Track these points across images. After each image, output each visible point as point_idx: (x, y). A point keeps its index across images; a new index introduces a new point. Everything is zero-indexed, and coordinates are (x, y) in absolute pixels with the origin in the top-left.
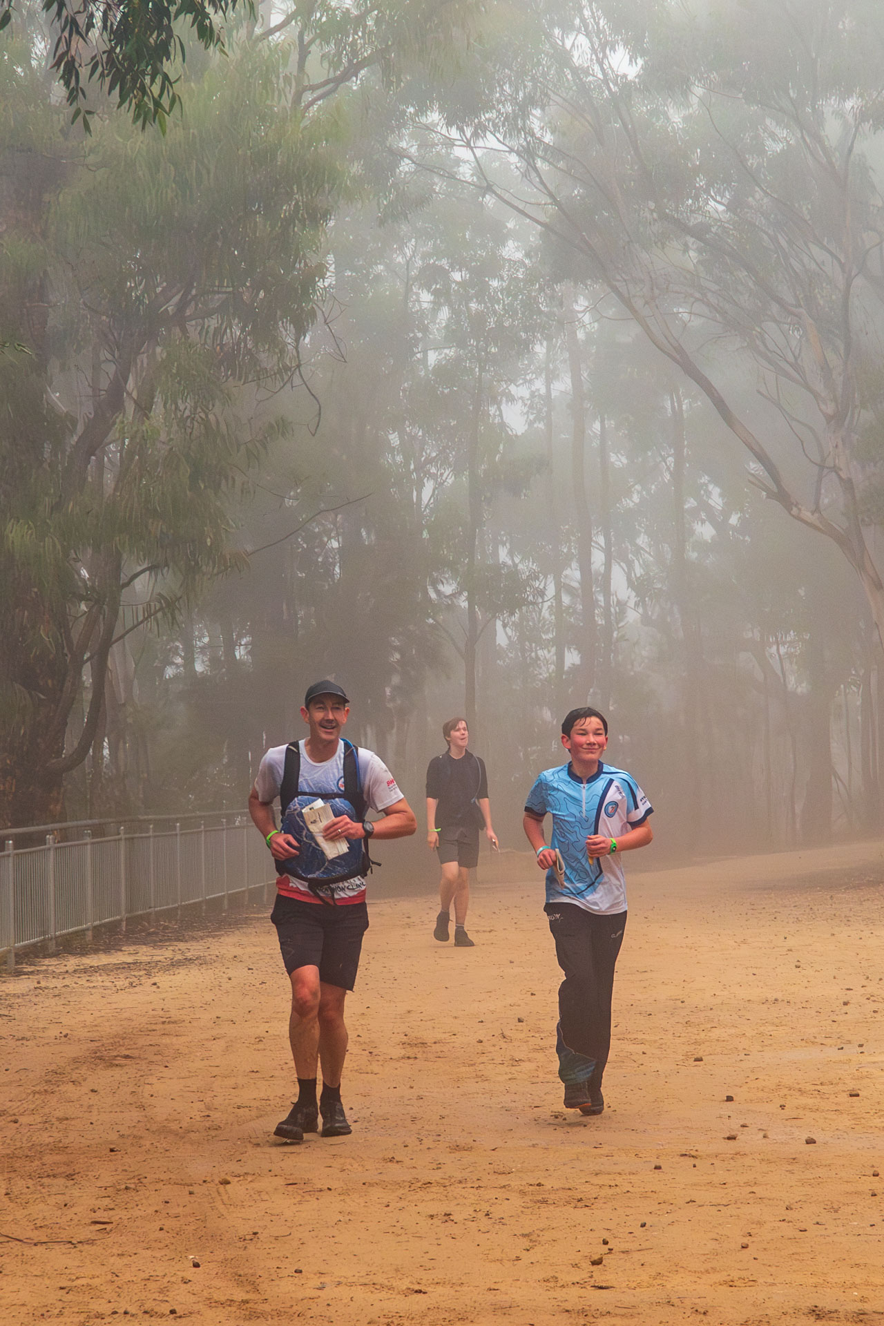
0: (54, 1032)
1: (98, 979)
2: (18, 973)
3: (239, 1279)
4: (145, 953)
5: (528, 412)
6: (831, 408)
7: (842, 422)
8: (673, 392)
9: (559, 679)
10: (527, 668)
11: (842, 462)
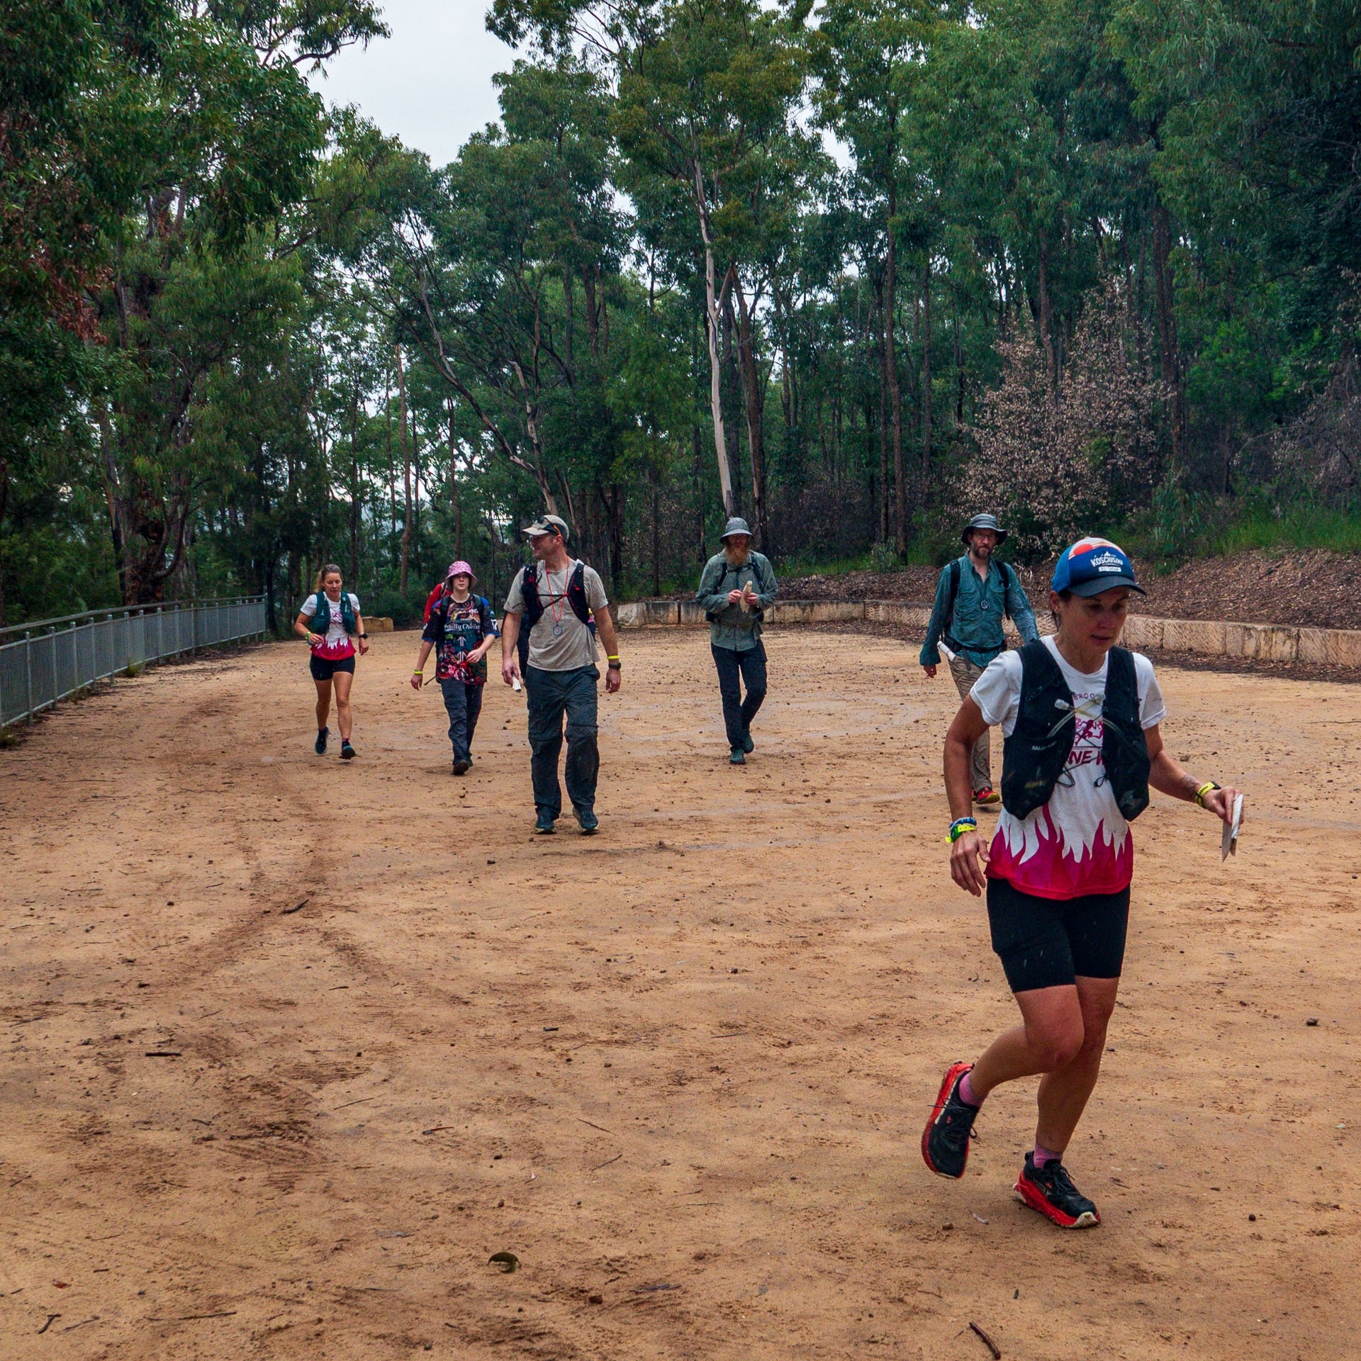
0: (176, 701)
1: (189, 676)
2: (148, 674)
3: (301, 806)
4: (208, 665)
5: (376, 406)
6: (529, 410)
7: (534, 417)
8: (449, 398)
9: (394, 535)
10: (377, 529)
11: (534, 435)
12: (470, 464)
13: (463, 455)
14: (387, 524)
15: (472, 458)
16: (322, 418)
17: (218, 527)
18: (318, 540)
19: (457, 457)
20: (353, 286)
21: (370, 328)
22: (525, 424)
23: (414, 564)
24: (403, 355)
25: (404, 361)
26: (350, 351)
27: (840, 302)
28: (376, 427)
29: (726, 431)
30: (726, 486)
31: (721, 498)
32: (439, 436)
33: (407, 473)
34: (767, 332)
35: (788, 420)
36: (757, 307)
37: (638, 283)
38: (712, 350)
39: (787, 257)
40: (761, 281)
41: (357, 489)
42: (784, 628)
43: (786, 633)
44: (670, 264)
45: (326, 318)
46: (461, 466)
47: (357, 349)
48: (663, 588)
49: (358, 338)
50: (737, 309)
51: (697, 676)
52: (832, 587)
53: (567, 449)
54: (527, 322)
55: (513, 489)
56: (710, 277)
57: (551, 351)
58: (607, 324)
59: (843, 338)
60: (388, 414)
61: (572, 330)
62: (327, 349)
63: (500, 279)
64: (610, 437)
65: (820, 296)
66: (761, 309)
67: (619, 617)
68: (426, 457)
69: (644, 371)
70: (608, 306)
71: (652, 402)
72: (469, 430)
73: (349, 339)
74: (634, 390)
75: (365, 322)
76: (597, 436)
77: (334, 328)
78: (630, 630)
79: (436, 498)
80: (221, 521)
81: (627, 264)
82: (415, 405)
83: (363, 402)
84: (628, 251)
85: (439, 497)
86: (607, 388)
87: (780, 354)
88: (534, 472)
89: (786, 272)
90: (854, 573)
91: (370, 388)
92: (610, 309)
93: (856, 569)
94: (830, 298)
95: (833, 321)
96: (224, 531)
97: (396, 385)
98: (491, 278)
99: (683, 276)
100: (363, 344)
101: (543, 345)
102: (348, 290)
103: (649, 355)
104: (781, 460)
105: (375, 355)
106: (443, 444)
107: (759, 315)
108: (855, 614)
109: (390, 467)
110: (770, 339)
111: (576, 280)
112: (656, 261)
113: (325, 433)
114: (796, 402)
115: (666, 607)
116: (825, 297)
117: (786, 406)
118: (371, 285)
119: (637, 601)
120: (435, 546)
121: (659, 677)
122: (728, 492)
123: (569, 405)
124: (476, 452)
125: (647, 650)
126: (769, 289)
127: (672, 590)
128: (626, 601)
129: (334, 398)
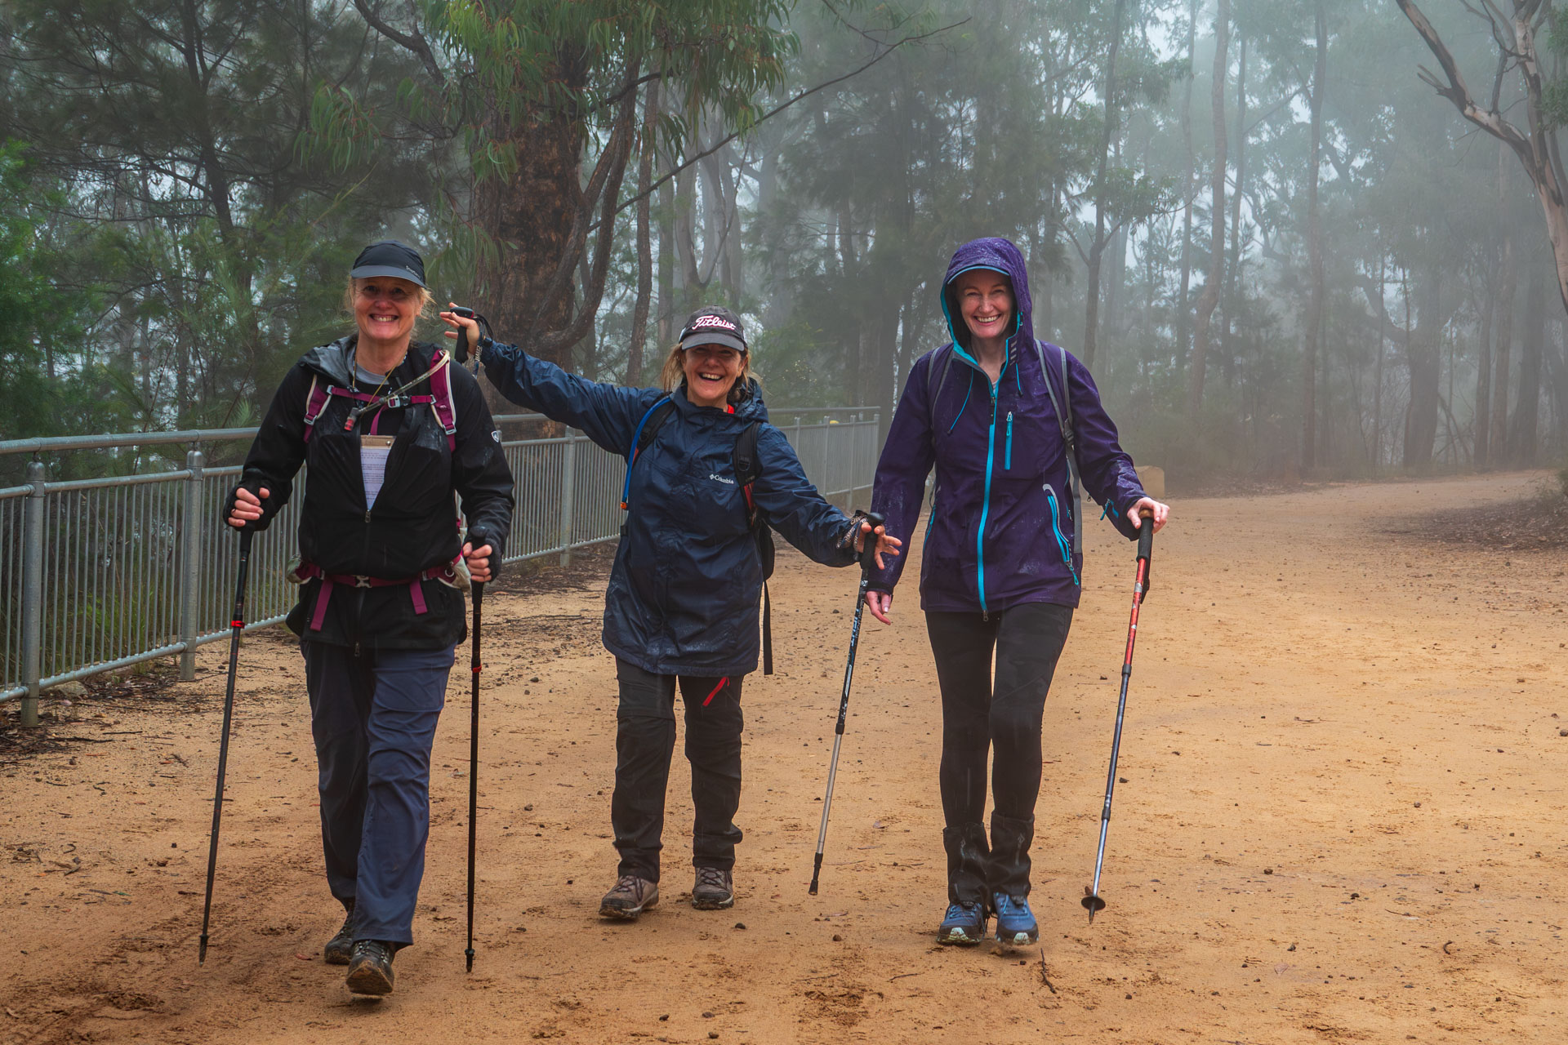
5: (1171, 38)
9: (1184, 297)
10: (1152, 285)
12: (1344, 170)
13: (1333, 151)
14: (1172, 275)
15: (1350, 158)
19: (1319, 156)
23: (1219, 358)
32: (1290, 113)
33: (1221, 178)
46: (1328, 173)
68: (1258, 152)
83: (1143, 28)
106: (1295, 129)
120: (1267, 322)
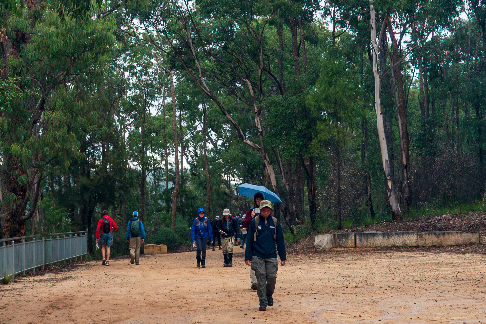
2: (16, 282)
5: (157, 109)
6: (256, 110)
7: (259, 114)
8: (203, 104)
9: (167, 192)
11: (259, 126)
12: (215, 145)
13: (211, 139)
14: (163, 184)
15: (217, 141)
16: (123, 117)
17: (57, 188)
18: (120, 195)
19: (207, 141)
20: (144, 34)
21: (154, 61)
22: (253, 119)
23: (180, 210)
24: (174, 77)
25: (175, 81)
26: (141, 75)
27: (456, 36)
28: (157, 123)
29: (385, 121)
30: (385, 157)
31: (382, 165)
32: (196, 127)
33: (177, 151)
34: (408, 57)
35: (423, 113)
36: (402, 41)
37: (324, 28)
38: (375, 69)
39: (420, 9)
40: (405, 25)
41: (144, 162)
42: (425, 250)
43: (428, 254)
44: (346, 15)
45: (126, 55)
47: (146, 74)
48: (344, 224)
49: (147, 66)
50: (390, 42)
51: (372, 282)
52: (457, 222)
53: (281, 135)
54: (254, 55)
55: (244, 161)
56: (373, 23)
57: (269, 73)
58: (305, 54)
59: (458, 59)
60: (164, 115)
61: (282, 59)
62: (127, 74)
63: (236, 27)
64: (309, 127)
65: (443, 33)
66: (405, 42)
67: (315, 243)
68: (187, 141)
69: (330, 84)
70: (306, 43)
71: (336, 103)
72: (216, 123)
73: (141, 68)
74: (324, 96)
75: (151, 56)
76: (300, 126)
77: (131, 61)
78: (324, 252)
79: (194, 167)
80: (59, 183)
81: (317, 16)
82: (181, 108)
83: (149, 107)
84: (318, 9)
85: (195, 167)
86: (307, 95)
87: (418, 71)
88: (259, 150)
89: (421, 18)
90: (471, 213)
91: (153, 98)
92: (307, 44)
93: (473, 210)
94: (449, 34)
95: (452, 48)
96: (60, 190)
97: (169, 96)
98: (231, 27)
99: (354, 22)
100: (150, 71)
101: (264, 69)
102: (141, 37)
103: (333, 74)
104: (419, 139)
105: (157, 77)
106: (198, 132)
107: (404, 46)
108: (473, 240)
109: (165, 148)
110: (410, 61)
111: (284, 27)
112: (336, 14)
113: (125, 127)
114: (428, 102)
115: (346, 236)
116: (446, 33)
117: (421, 104)
118: (155, 33)
119: (328, 232)
120: (194, 198)
121: (346, 283)
122: (386, 161)
123: (283, 106)
124: (219, 136)
125: (336, 265)
126: (410, 29)
127: (350, 225)
128: (319, 233)
129: (131, 104)
